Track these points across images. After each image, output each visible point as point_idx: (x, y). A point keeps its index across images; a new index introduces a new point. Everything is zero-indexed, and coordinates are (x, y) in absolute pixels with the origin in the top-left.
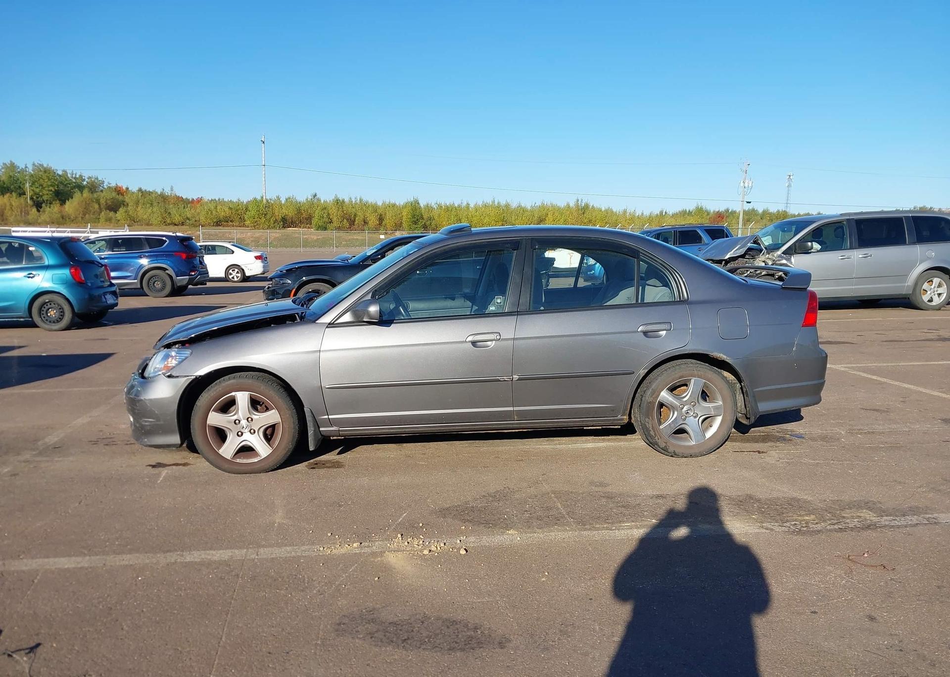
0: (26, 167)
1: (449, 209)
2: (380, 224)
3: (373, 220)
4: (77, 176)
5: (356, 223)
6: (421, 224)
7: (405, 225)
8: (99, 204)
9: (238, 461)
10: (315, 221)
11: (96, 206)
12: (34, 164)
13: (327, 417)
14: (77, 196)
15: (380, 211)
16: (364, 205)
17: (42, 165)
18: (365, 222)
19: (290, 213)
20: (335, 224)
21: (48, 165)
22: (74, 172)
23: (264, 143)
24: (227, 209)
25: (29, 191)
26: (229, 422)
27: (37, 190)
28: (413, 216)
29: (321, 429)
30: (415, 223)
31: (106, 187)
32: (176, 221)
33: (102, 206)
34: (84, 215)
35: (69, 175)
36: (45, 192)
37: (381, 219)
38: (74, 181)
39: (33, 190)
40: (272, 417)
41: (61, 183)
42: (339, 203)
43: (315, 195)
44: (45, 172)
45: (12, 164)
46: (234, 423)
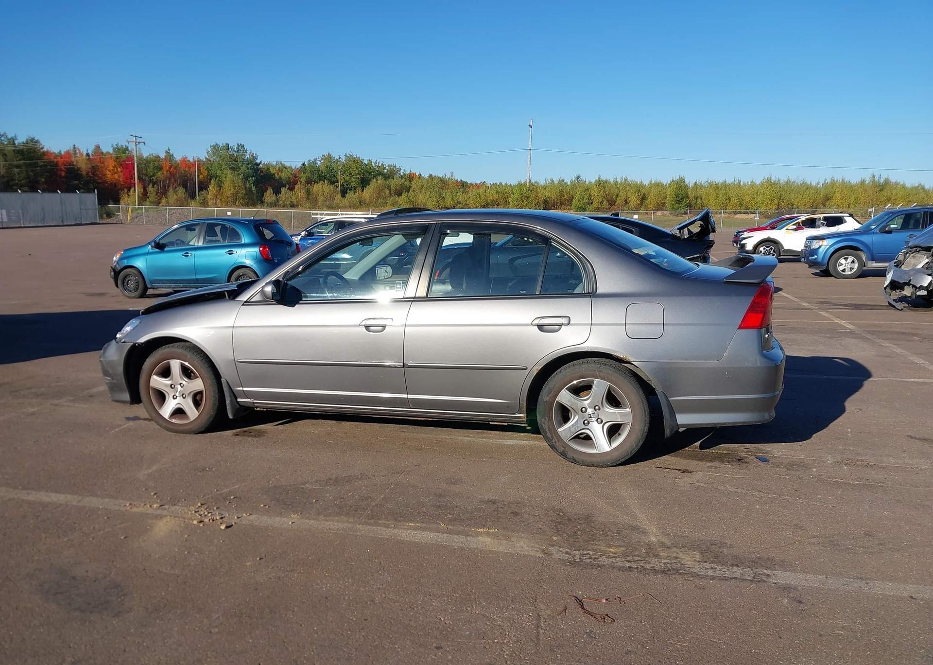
0: (340, 158)
1: (716, 187)
2: (642, 204)
3: (634, 200)
4: (380, 165)
5: (617, 203)
6: (684, 204)
7: (668, 204)
8: (390, 190)
9: (173, 421)
10: (575, 202)
11: (388, 192)
12: (346, 156)
13: (241, 389)
14: (373, 183)
15: (643, 191)
16: (627, 185)
17: (352, 156)
18: (627, 202)
19: (552, 195)
20: (595, 205)
21: (356, 155)
22: (378, 162)
23: (531, 127)
24: (494, 193)
25: (341, 179)
26: (166, 385)
27: (347, 178)
28: (677, 195)
29: (239, 400)
30: (679, 202)
31: (402, 174)
32: (448, 205)
33: (392, 192)
34: (377, 199)
35: (373, 164)
36: (353, 179)
37: (643, 198)
38: (377, 169)
39: (344, 178)
40: (198, 384)
41: (367, 171)
42: (601, 184)
43: (578, 177)
44: (354, 161)
45: (329, 155)
46: (170, 387)
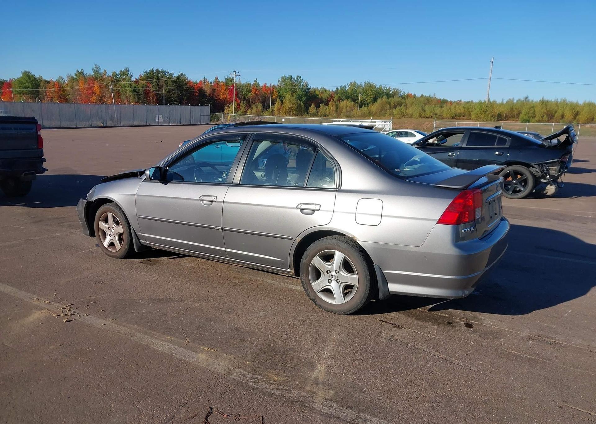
0: (361, 84)
2: (575, 118)
3: (569, 115)
4: (387, 88)
5: (555, 117)
8: (390, 105)
9: (110, 249)
10: (521, 116)
11: (388, 106)
12: (365, 83)
13: (141, 234)
14: (379, 101)
15: (578, 109)
16: (564, 104)
17: (369, 83)
18: (563, 117)
19: (505, 110)
20: (537, 118)
21: (372, 82)
22: (386, 86)
23: (492, 62)
24: (462, 108)
25: (361, 98)
26: (106, 228)
27: (365, 97)
29: (140, 241)
31: (402, 95)
32: (428, 116)
33: (391, 106)
34: (381, 111)
35: (383, 88)
36: (368, 98)
37: (577, 114)
38: (385, 91)
39: (362, 97)
40: (120, 229)
41: (378, 93)
42: (544, 103)
43: (527, 98)
44: (370, 86)
45: (355, 82)
46: (108, 229)
